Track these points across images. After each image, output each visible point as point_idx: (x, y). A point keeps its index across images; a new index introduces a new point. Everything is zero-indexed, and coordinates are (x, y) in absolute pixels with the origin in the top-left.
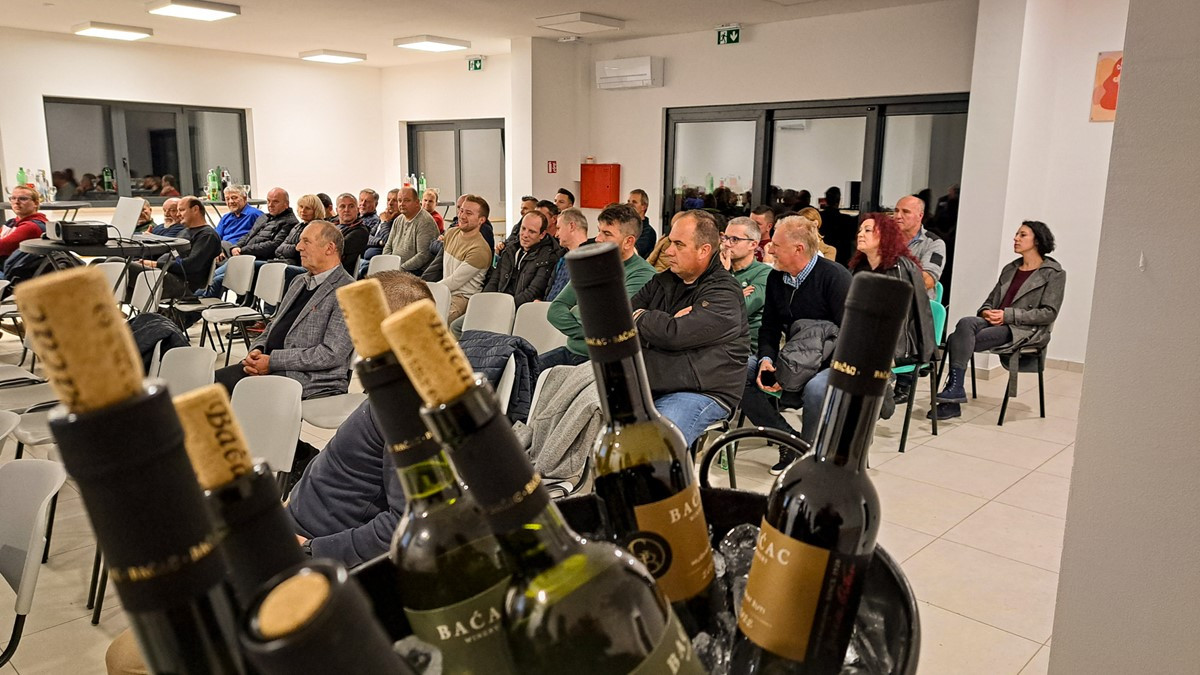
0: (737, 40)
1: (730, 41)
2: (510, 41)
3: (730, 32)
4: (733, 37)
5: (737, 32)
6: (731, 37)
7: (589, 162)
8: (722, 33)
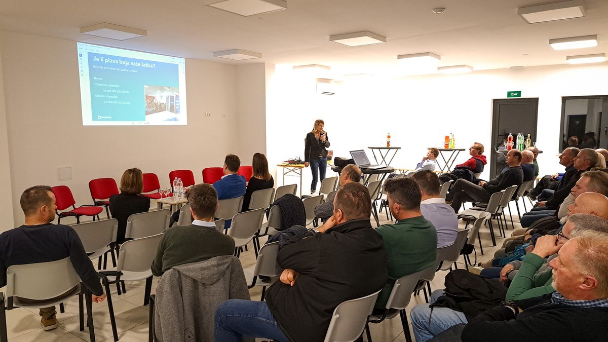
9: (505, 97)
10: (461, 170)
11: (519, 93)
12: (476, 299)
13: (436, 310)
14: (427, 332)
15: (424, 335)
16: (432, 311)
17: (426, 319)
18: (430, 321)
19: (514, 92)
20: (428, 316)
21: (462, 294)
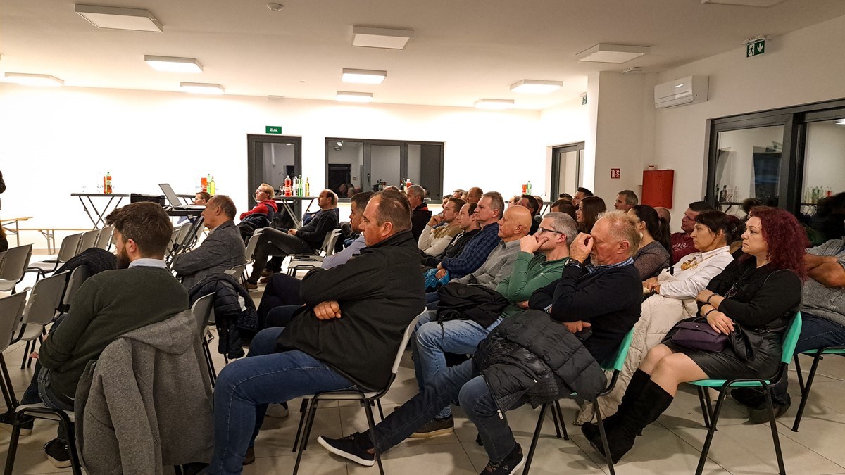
0: (763, 51)
1: (757, 53)
2: (587, 77)
3: (757, 45)
4: (760, 49)
5: (763, 43)
6: (757, 48)
7: (650, 169)
8: (751, 47)
9: (263, 132)
10: (258, 218)
11: (280, 129)
12: (480, 303)
13: (446, 324)
14: (439, 350)
15: (436, 353)
16: (442, 326)
17: (438, 335)
18: (443, 336)
19: (274, 127)
20: (441, 332)
21: (463, 303)
